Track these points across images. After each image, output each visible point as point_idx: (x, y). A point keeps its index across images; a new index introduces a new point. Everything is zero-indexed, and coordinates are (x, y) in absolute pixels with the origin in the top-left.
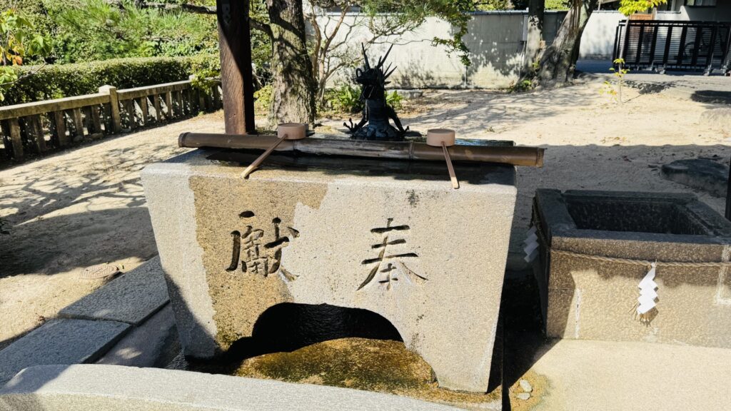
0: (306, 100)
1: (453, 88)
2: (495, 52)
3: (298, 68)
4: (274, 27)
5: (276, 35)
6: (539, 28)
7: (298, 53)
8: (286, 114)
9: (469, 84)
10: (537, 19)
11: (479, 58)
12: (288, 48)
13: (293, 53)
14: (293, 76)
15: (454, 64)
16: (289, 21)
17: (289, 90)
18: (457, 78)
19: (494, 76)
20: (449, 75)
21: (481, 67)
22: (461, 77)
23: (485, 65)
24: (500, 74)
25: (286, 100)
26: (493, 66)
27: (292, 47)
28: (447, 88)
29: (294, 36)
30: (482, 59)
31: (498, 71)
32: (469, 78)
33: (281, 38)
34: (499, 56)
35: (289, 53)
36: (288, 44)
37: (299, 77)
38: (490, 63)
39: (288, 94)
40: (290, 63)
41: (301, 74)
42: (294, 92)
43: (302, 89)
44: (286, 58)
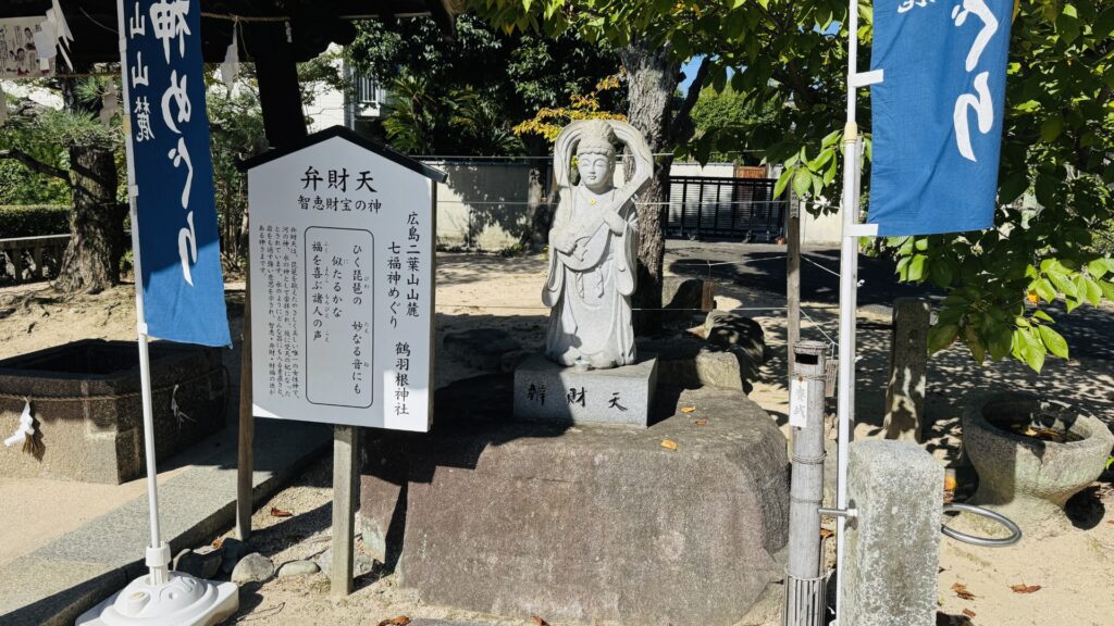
0: (104, 254)
1: (452, 251)
2: (503, 209)
3: (96, 218)
4: (72, 174)
5: (74, 182)
6: (540, 182)
7: (98, 201)
8: (78, 269)
9: (472, 246)
10: (537, 172)
11: (484, 215)
12: (86, 197)
13: (90, 202)
14: (88, 227)
15: (456, 222)
16: (88, 167)
17: (83, 243)
18: (458, 239)
19: (503, 238)
20: (450, 234)
21: (486, 226)
22: (463, 237)
23: (491, 224)
24: (509, 236)
25: (79, 253)
26: (501, 225)
27: (90, 195)
28: (445, 250)
29: (94, 183)
30: (487, 217)
31: (507, 232)
32: (473, 238)
33: (78, 186)
34: (508, 213)
35: (85, 201)
36: (85, 191)
37: (95, 228)
38: (498, 223)
39: (81, 247)
40: (85, 213)
41: (99, 225)
42: (87, 245)
43: (99, 241)
44: (82, 207)
